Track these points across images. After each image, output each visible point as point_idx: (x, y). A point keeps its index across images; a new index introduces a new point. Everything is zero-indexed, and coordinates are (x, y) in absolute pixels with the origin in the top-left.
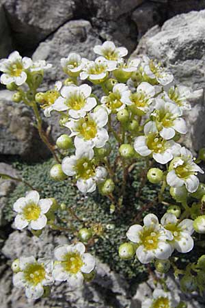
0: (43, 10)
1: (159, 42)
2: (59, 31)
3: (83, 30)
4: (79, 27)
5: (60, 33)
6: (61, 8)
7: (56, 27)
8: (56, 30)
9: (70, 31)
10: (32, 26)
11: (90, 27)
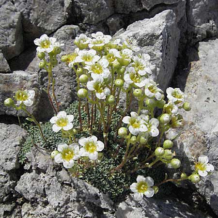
0: (48, 17)
1: (127, 36)
2: (57, 31)
3: (74, 30)
4: (72, 29)
5: (58, 33)
6: (59, 17)
7: (56, 29)
8: (55, 31)
9: (65, 32)
10: (40, 27)
11: (79, 29)
